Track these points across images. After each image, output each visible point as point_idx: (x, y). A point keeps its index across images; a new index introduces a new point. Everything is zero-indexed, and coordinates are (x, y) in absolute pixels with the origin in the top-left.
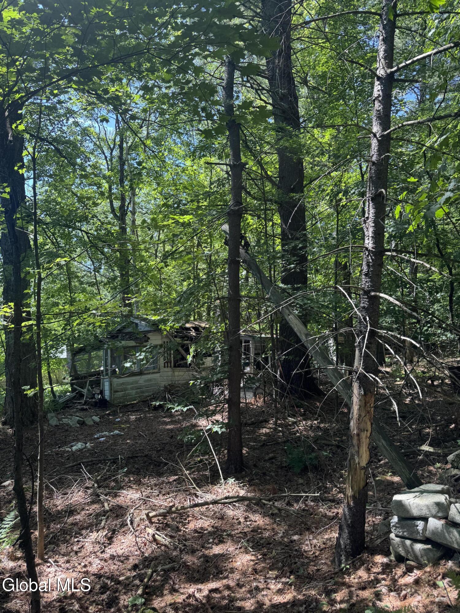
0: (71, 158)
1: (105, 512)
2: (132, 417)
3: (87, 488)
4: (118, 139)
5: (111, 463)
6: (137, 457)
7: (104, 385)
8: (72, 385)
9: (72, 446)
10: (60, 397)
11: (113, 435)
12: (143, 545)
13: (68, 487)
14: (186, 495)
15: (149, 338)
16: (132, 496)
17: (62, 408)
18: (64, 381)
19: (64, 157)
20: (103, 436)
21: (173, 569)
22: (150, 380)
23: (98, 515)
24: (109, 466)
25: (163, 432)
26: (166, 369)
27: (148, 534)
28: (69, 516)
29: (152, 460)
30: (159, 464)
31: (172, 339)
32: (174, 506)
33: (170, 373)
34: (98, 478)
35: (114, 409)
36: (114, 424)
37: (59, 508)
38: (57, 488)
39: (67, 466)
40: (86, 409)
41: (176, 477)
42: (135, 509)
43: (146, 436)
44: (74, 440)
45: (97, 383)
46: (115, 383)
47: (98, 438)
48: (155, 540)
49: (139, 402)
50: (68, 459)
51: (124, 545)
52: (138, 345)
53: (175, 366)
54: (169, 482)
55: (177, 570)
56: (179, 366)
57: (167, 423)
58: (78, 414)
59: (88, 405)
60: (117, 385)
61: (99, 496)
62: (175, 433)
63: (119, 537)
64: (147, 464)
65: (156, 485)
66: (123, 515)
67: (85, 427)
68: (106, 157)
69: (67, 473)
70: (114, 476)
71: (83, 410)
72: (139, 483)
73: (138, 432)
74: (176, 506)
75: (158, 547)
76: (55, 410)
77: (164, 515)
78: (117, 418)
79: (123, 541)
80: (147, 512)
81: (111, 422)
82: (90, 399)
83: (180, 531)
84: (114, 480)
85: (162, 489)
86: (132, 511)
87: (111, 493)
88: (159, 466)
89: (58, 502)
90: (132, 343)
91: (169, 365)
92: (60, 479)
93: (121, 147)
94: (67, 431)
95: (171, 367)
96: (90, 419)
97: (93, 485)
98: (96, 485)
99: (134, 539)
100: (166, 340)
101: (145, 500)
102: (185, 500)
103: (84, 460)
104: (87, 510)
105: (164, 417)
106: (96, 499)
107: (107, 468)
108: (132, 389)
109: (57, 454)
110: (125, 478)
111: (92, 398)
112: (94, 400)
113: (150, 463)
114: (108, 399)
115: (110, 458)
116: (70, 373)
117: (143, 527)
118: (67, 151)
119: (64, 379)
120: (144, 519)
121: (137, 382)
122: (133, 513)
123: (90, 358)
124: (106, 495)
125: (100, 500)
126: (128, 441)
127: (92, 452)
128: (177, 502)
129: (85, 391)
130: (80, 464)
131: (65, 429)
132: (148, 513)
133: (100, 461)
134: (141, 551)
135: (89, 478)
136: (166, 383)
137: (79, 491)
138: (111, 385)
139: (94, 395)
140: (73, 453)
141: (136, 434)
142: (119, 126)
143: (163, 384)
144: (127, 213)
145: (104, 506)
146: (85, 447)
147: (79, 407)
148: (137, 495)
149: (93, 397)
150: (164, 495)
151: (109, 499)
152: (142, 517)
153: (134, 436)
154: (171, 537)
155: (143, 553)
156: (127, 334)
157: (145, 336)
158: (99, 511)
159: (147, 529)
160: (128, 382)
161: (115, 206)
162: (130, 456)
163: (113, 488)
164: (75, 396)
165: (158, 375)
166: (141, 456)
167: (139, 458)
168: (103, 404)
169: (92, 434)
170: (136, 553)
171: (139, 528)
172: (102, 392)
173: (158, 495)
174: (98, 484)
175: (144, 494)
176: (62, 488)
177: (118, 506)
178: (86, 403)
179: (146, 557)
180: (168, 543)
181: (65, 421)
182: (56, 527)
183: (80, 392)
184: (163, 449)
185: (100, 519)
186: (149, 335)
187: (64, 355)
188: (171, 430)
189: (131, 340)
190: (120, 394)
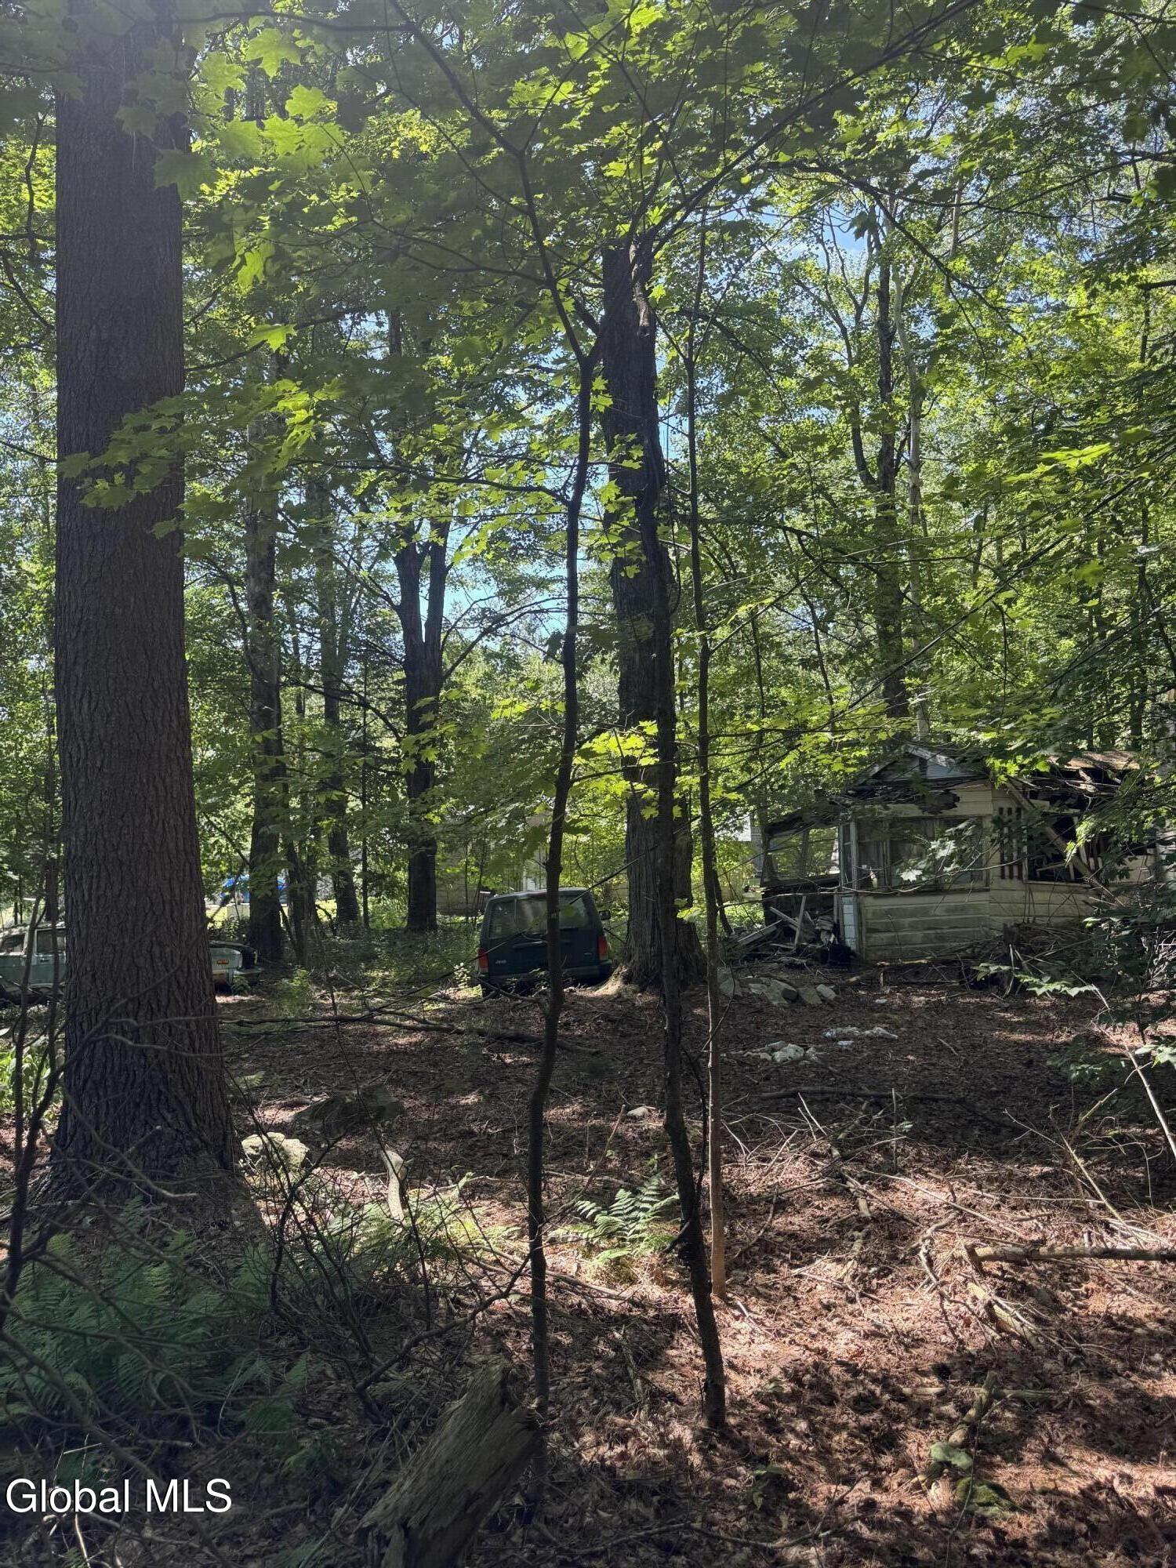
0: (759, 349)
1: (861, 1223)
2: (916, 999)
3: (815, 1155)
4: (875, 277)
5: (871, 1105)
6: (936, 1100)
7: (841, 912)
8: (766, 905)
9: (774, 1050)
10: (740, 931)
11: (870, 1038)
12: (961, 1322)
13: (769, 1145)
14: (1078, 1220)
15: (957, 799)
16: (925, 1196)
17: (745, 959)
18: (746, 895)
19: (743, 348)
20: (846, 1034)
21: (1048, 1406)
22: (963, 909)
23: (842, 1226)
24: (866, 1112)
25: (1004, 1048)
26: (1007, 883)
27: (975, 1299)
28: (775, 1212)
29: (975, 1114)
30: (996, 1128)
31: (1024, 802)
32: (1043, 1242)
33: (1019, 895)
34: (841, 1136)
35: (870, 973)
36: (872, 1010)
37: (752, 1189)
38: (746, 1143)
39: (765, 1095)
40: (801, 967)
41: (1046, 1169)
42: (937, 1230)
43: (957, 1050)
44: (777, 1037)
45: (825, 906)
46: (871, 910)
47: (834, 1040)
48: (993, 1318)
49: (934, 962)
50: (767, 1079)
51: (913, 1313)
52: (927, 814)
53: (1032, 876)
54: (1026, 1179)
55: (1057, 1411)
56: (1048, 876)
57: (1013, 1027)
58: (784, 977)
59: (804, 956)
60: (874, 913)
61: (844, 1180)
62: (1039, 1053)
63: (899, 1289)
64: (962, 1121)
65: (990, 1180)
66: (905, 1238)
67: (801, 1009)
68: (844, 330)
69: (768, 1111)
70: (879, 1138)
71: (792, 966)
72: (945, 1166)
73: (934, 1038)
74: (1049, 1244)
75: (1003, 1339)
76: (731, 962)
77: (1018, 1262)
78: (878, 996)
79: (909, 1301)
80: (970, 1242)
81: (863, 1005)
82: (809, 942)
83: (1064, 1310)
84: (879, 1148)
85: (1008, 1192)
86: (929, 1231)
87: (874, 1177)
88: (997, 1132)
89: (751, 1176)
90: (913, 810)
91: (1016, 873)
92: (751, 1121)
93: (883, 295)
94: (759, 1011)
95: (1020, 877)
96: (812, 991)
97: (830, 1151)
98: (836, 1153)
99: (937, 1304)
100: (1006, 805)
101: (961, 1212)
102: (1076, 1235)
103: (805, 1088)
104: (818, 1207)
105: (1006, 1010)
106: (836, 1188)
107: (862, 1115)
108: (913, 927)
109: (742, 1064)
110: (908, 1149)
111: (814, 941)
112: (818, 946)
113: (970, 1122)
114: (853, 948)
115: (868, 1091)
116: (761, 876)
117: (962, 1279)
118: (749, 333)
119: (747, 890)
120: (961, 1258)
121: (925, 911)
122: (931, 1239)
123: (806, 842)
124: (862, 1180)
125: (848, 1190)
126: (911, 1058)
127: (822, 1071)
128: (1052, 1236)
129: (796, 922)
130: (794, 1095)
131: (757, 1008)
132: (974, 1246)
133: (843, 1096)
134: (956, 1337)
135: (819, 1133)
136: (1010, 921)
137: (797, 1158)
138: (859, 912)
139: (818, 933)
140: (779, 1067)
141: (929, 1041)
142: (877, 240)
143: (999, 922)
144: (898, 470)
145: (857, 1207)
146: (805, 1057)
147: (784, 959)
148: (941, 1196)
149: (816, 939)
150: (1014, 1208)
151: (871, 1191)
152: (958, 1254)
153: (926, 1047)
154: (1038, 1320)
155: (961, 1342)
156: (897, 785)
157: (947, 792)
158: (845, 1216)
159: (970, 1285)
160: (904, 910)
161: (865, 454)
162: (919, 1094)
163: (878, 1168)
164: (774, 933)
165: (984, 896)
166: (948, 1101)
167: (940, 1103)
168: (839, 958)
169: (820, 1029)
170: (944, 1338)
171: (948, 1279)
172: (837, 929)
173: (998, 1207)
174: (841, 1151)
175: (959, 1196)
176: (756, 1144)
177: (893, 1213)
178: (800, 951)
179: (970, 1355)
180: (1029, 1335)
181: (755, 989)
182: (748, 1232)
183: (784, 923)
184: (1006, 1091)
185: (849, 1234)
186: (958, 791)
187: (746, 836)
188: (1028, 1045)
189: (907, 802)
190: (885, 936)
